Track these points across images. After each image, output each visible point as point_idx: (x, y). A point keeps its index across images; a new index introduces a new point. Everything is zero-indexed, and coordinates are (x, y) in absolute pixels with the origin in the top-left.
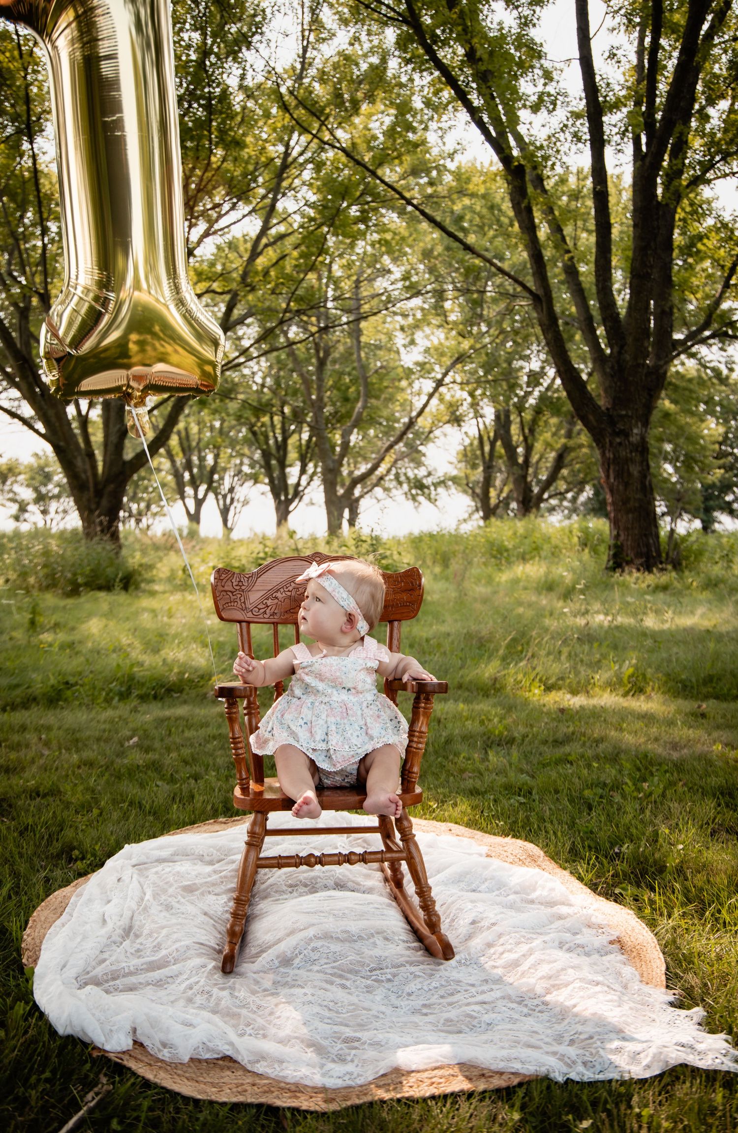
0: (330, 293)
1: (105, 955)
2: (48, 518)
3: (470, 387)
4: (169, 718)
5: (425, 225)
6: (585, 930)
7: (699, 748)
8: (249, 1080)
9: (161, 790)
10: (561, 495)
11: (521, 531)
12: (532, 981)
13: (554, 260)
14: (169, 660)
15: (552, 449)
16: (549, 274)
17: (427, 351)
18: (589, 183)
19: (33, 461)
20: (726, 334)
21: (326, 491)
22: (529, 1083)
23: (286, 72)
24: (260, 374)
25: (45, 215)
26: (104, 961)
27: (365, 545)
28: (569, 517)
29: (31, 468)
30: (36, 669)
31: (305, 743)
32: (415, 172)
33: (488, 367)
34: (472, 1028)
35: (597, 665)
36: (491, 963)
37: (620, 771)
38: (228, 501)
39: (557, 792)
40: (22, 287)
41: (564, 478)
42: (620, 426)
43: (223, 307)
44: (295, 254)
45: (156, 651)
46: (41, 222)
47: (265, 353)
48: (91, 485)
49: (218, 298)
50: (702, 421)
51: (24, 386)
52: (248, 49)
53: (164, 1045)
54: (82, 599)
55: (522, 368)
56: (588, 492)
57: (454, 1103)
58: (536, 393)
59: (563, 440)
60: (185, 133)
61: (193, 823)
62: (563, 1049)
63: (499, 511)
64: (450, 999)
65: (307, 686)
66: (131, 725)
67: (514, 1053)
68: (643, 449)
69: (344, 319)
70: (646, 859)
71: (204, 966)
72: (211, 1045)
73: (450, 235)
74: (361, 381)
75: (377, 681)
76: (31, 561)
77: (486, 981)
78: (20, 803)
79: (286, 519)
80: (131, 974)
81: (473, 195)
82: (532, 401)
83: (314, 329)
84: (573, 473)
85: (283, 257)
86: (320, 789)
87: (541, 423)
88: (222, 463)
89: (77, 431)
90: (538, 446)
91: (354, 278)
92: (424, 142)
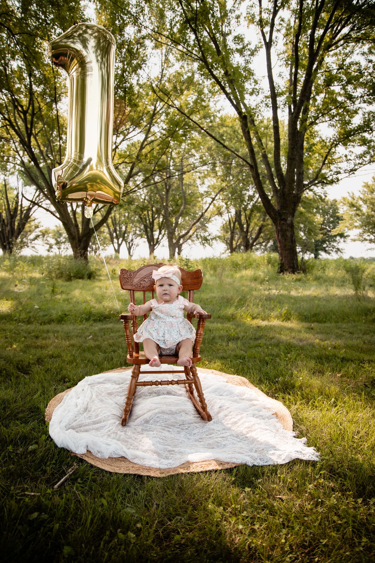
0: (171, 164)
1: (77, 418)
2: (61, 251)
3: (226, 201)
4: (104, 329)
5: (209, 138)
6: (263, 410)
7: (310, 341)
8: (131, 465)
9: (100, 356)
10: (261, 244)
11: (245, 257)
12: (242, 429)
13: (258, 152)
14: (105, 306)
15: (257, 226)
16: (256, 158)
17: (209, 187)
18: (272, 123)
19: (55, 228)
20: (323, 182)
21: (169, 241)
22: (238, 466)
23: (155, 78)
24: (144, 195)
25: (61, 132)
26: (76, 420)
27: (184, 262)
28: (263, 252)
29: (54, 231)
30: (54, 309)
31: (155, 337)
32: (205, 117)
33: (233, 193)
34: (218, 447)
35: (272, 310)
36: (226, 422)
37: (279, 350)
38: (131, 244)
39: (255, 358)
40: (51, 160)
41: (262, 237)
42: (283, 217)
43: (129, 168)
44: (158, 148)
45: (100, 303)
46: (59, 135)
47: (146, 187)
48: (77, 237)
49: (128, 165)
50: (315, 216)
51: (51, 199)
52: (140, 69)
53: (99, 452)
54: (73, 282)
55: (246, 194)
56: (271, 243)
57: (210, 474)
58: (251, 204)
59: (262, 222)
60: (116, 101)
61: (112, 369)
62: (252, 454)
63: (236, 250)
64: (210, 436)
65: (156, 316)
66: (89, 331)
67: (233, 455)
68: (292, 226)
69: (177, 174)
70: (288, 383)
71: (115, 423)
72: (117, 452)
73: (218, 141)
74: (183, 198)
75: (184, 314)
76: (53, 267)
77: (224, 429)
78: (46, 360)
79: (153, 252)
80: (86, 425)
81: (227, 126)
82: (250, 207)
83: (165, 177)
84: (266, 235)
85: (153, 149)
86: (161, 356)
87: (253, 216)
88: (128, 230)
89: (72, 217)
90: (252, 225)
91: (181, 158)
92: (208, 106)
